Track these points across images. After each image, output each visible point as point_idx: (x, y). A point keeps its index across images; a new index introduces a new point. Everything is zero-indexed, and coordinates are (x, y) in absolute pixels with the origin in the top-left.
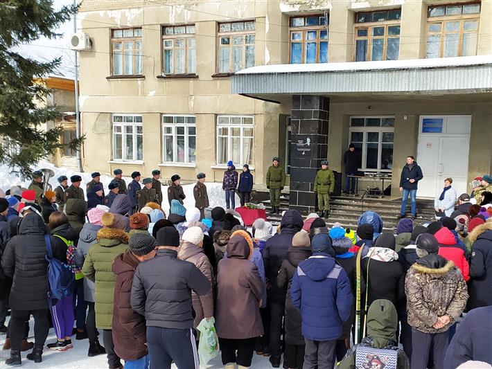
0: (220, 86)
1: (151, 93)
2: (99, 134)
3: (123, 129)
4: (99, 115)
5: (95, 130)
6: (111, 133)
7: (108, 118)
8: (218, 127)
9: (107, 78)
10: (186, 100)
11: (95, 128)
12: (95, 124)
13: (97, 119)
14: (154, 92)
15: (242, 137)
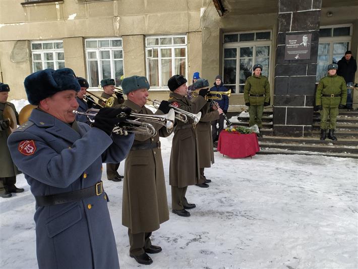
0: (148, 5)
1: (72, 17)
2: (18, 63)
3: (42, 56)
4: (16, 44)
5: (13, 59)
6: (31, 61)
7: (26, 46)
8: (147, 49)
9: (22, 4)
10: (111, 21)
11: (12, 57)
12: (13, 52)
13: (15, 47)
14: (75, 15)
15: (173, 57)
